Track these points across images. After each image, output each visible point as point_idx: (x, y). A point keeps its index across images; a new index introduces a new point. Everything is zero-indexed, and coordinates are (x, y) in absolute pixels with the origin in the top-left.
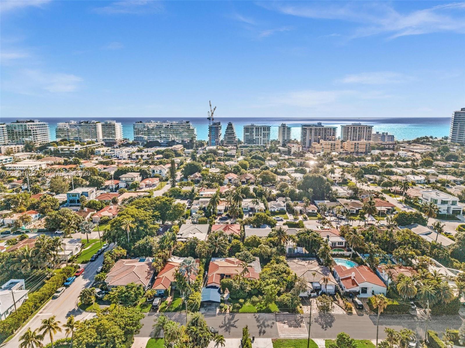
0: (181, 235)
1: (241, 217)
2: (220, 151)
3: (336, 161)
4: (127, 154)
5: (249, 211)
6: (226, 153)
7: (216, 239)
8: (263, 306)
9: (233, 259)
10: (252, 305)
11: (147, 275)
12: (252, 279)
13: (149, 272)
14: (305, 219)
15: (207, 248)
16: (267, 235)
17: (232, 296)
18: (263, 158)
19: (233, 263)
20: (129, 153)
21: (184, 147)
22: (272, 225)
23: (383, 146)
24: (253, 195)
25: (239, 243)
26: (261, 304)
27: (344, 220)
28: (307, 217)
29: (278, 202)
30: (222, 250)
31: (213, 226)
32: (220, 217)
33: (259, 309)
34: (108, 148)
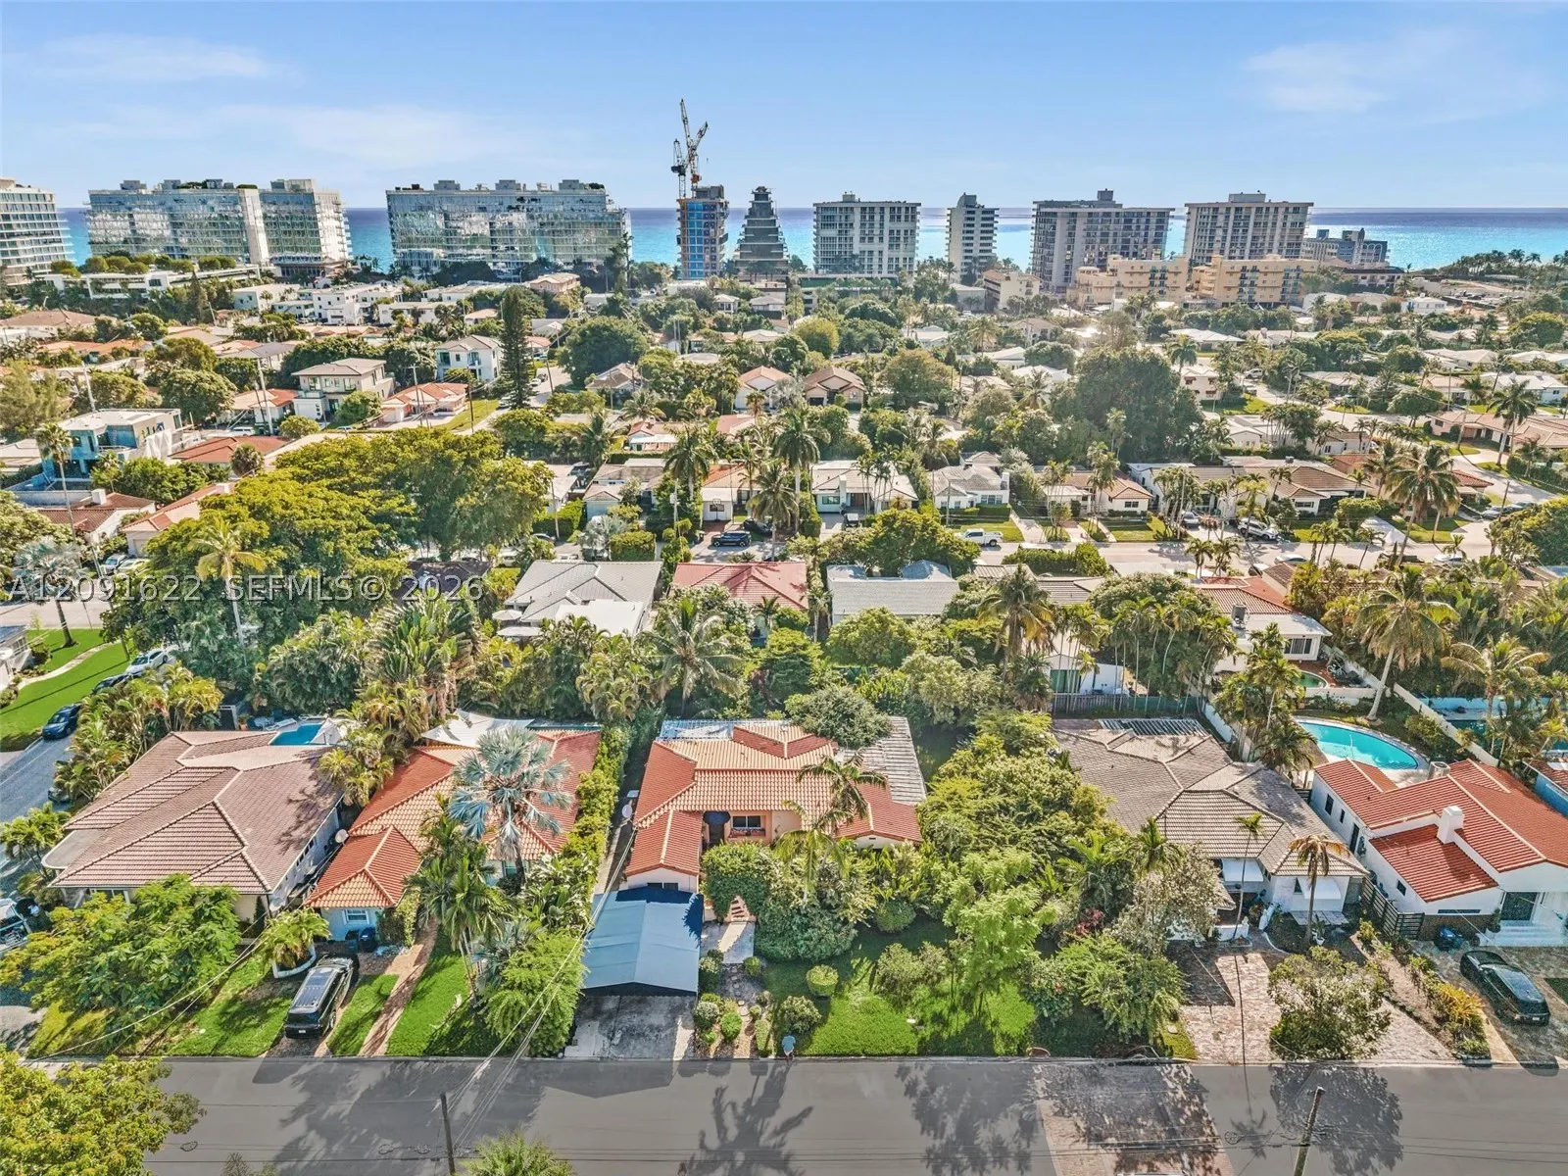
0: (523, 608)
1: (811, 530)
2: (723, 298)
3: (1176, 328)
4: (358, 306)
5: (846, 510)
6: (745, 304)
7: (686, 624)
8: (953, 1009)
9: (772, 727)
10: (882, 1004)
11: (292, 822)
12: (879, 842)
13: (305, 806)
14: (1099, 538)
15: (639, 672)
16: (941, 610)
17: (766, 945)
18: (892, 315)
19: (772, 747)
20: (368, 304)
21: (585, 282)
22: (957, 563)
23: (1350, 277)
24: (862, 446)
25: (804, 647)
26: (938, 994)
27: (1273, 541)
28: (1105, 530)
29: (973, 470)
30: (713, 679)
31: (681, 569)
32: (717, 534)
33: (927, 1032)
34: (288, 287)
